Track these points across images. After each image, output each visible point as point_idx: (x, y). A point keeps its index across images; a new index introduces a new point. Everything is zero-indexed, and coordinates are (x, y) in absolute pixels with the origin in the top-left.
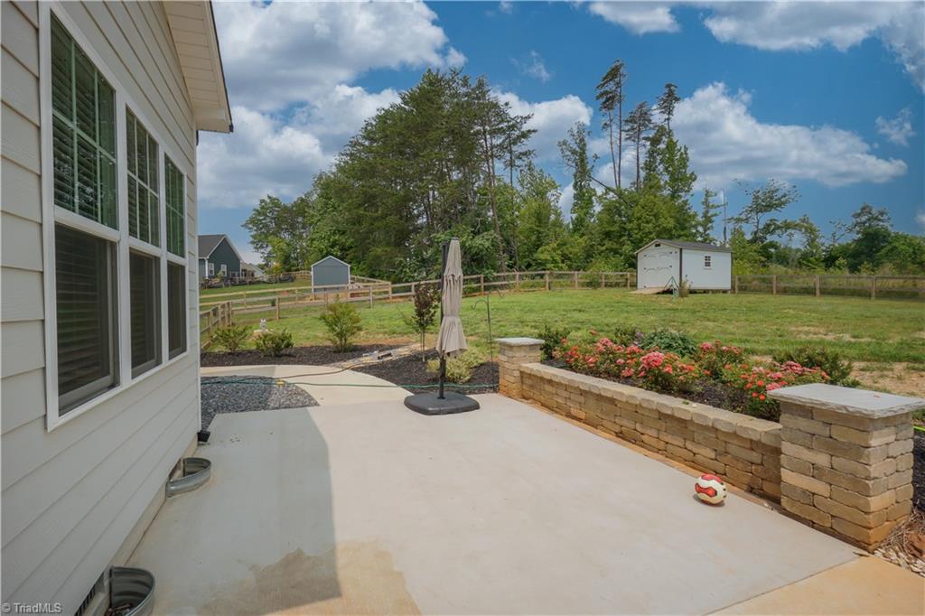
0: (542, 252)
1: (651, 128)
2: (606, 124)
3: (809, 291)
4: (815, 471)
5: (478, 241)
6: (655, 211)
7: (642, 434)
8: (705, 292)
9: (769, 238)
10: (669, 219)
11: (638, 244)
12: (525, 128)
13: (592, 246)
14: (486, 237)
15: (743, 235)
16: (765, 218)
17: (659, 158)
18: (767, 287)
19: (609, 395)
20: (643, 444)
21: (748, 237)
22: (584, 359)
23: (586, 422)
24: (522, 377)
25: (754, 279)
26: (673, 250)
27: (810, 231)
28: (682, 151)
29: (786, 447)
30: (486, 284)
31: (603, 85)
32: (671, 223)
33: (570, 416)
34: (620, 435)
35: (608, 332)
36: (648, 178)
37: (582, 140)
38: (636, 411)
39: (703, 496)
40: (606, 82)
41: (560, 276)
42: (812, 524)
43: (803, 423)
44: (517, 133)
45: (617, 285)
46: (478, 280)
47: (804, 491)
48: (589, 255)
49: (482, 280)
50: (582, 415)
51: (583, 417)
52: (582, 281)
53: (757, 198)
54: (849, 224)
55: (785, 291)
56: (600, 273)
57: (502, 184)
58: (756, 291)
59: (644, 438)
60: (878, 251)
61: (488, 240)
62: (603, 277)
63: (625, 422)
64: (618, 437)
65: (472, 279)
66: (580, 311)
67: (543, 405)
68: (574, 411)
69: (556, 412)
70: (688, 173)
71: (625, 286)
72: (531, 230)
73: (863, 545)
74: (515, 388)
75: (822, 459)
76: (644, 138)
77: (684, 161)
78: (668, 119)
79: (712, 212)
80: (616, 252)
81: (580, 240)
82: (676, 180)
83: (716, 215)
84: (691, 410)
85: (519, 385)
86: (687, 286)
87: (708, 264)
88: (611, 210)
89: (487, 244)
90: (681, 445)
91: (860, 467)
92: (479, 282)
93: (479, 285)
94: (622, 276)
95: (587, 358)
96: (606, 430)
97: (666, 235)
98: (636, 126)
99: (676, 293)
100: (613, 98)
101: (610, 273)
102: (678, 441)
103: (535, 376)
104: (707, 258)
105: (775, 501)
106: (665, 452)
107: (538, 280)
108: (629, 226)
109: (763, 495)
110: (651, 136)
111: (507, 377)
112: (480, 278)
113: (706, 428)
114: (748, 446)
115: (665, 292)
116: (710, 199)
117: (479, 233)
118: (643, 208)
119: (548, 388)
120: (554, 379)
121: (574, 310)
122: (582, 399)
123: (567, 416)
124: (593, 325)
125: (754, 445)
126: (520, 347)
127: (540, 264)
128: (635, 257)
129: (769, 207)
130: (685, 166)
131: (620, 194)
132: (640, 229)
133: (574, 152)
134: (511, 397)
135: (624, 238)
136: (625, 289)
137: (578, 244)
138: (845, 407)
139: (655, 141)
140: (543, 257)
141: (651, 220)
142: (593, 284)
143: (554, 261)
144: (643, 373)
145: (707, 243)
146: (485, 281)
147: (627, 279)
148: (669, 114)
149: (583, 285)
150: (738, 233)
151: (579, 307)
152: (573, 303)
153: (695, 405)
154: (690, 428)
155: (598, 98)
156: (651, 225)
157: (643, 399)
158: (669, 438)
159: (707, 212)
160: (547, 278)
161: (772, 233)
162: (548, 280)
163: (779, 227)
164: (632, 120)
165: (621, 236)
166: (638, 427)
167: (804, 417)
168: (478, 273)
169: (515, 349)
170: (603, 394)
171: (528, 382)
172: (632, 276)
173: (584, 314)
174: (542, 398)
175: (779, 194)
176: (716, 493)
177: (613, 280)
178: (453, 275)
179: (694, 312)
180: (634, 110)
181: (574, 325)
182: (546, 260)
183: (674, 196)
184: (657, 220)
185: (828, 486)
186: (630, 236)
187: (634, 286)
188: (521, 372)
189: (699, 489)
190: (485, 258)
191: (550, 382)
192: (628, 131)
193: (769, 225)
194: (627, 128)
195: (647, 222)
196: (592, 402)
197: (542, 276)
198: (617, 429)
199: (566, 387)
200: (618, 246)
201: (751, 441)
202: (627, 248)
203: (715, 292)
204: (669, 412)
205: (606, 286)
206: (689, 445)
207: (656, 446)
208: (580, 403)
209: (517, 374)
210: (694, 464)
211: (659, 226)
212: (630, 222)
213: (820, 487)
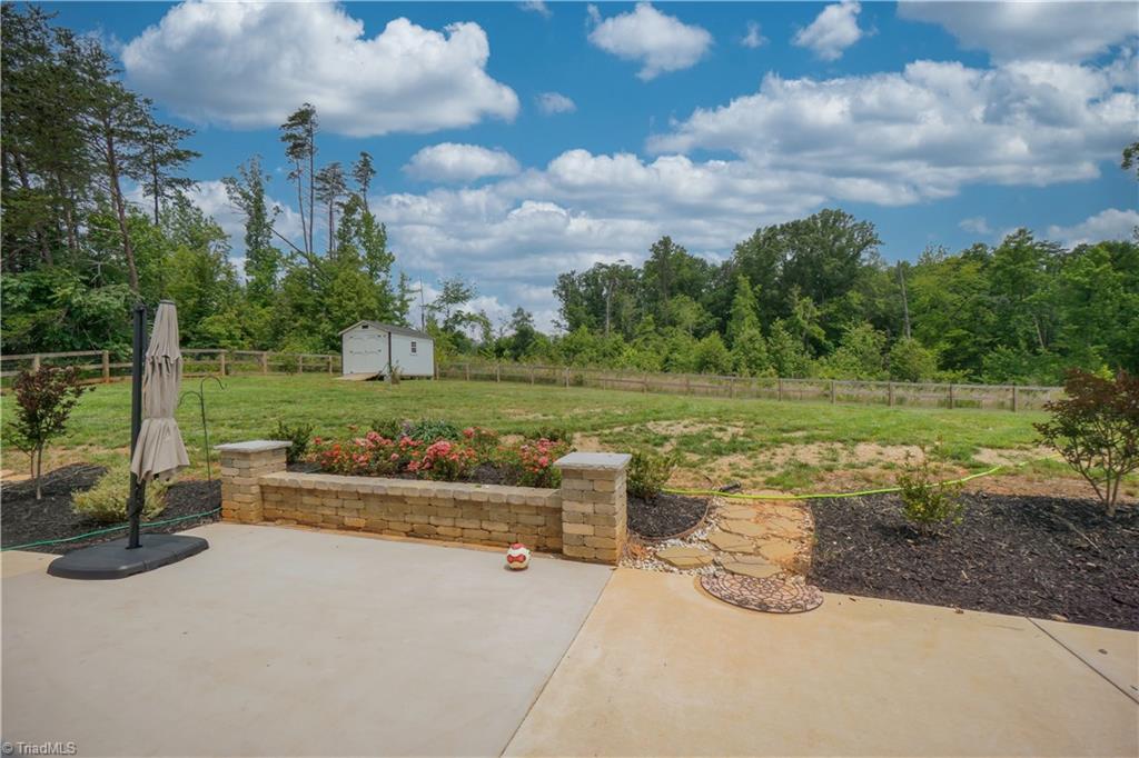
0: (212, 323)
1: (345, 194)
2: (292, 174)
3: (492, 378)
4: (585, 519)
5: (98, 298)
6: (357, 288)
7: (437, 526)
8: (412, 378)
9: (458, 328)
10: (372, 299)
11: (340, 324)
12: (181, 146)
13: (282, 321)
14: (113, 293)
15: (436, 322)
16: (454, 308)
17: (354, 229)
18: (460, 374)
19: (398, 493)
20: (437, 537)
21: (441, 325)
22: (350, 459)
23: (368, 529)
24: (262, 493)
25: (451, 366)
26: (382, 333)
27: (487, 325)
28: (380, 227)
29: (567, 506)
30: (114, 365)
31: (291, 126)
32: (374, 304)
33: (343, 527)
34: (412, 534)
35: (341, 426)
36: (343, 249)
37: (257, 184)
38: (429, 504)
39: (516, 565)
40: (293, 125)
41: (240, 357)
42: (583, 560)
43: (576, 484)
44: (167, 149)
45: (317, 369)
46: (99, 359)
47: (578, 536)
48: (278, 333)
49: (106, 358)
50: (362, 523)
51: (362, 526)
52: (272, 363)
53: (447, 288)
54: (510, 322)
55: (475, 378)
56: (297, 355)
57: (141, 216)
58: (454, 377)
59: (438, 530)
60: (528, 345)
61: (118, 297)
62: (300, 359)
63: (417, 519)
64: (408, 536)
65: (87, 358)
66: (290, 402)
67: (299, 523)
68: (348, 521)
69: (322, 527)
70: (387, 252)
71: (327, 371)
72: (189, 291)
73: (611, 563)
74: (254, 509)
75: (588, 508)
76: (337, 203)
77: (382, 239)
78: (364, 190)
79: (407, 297)
80: (311, 331)
81: (263, 311)
82: (375, 257)
83: (411, 300)
84: (487, 491)
85: (258, 504)
86: (399, 372)
87: (414, 350)
88: (299, 278)
89: (117, 304)
90: (477, 526)
91: (610, 507)
92: (100, 362)
93: (100, 366)
94: (323, 358)
95: (355, 456)
96: (393, 532)
97: (368, 315)
98: (328, 186)
99: (387, 380)
100: (303, 145)
101: (308, 355)
102: (474, 524)
103: (287, 488)
104: (414, 344)
105: (558, 552)
106: (463, 539)
107: (206, 361)
108: (327, 301)
109: (548, 550)
110: (345, 202)
111: (238, 497)
112: (101, 356)
113: (501, 505)
114: (535, 512)
115: (373, 379)
116: (406, 283)
117: (98, 284)
118: (344, 282)
119: (307, 500)
120: (319, 487)
121: (282, 401)
122: (360, 505)
123: (339, 528)
124: (319, 419)
125: (539, 510)
126: (259, 453)
127: (208, 339)
128: (340, 339)
129: (457, 299)
130: (383, 245)
131: (313, 261)
132: (340, 307)
133: (246, 196)
134: (245, 523)
135: (321, 315)
136: (326, 374)
137: (262, 317)
138: (602, 466)
139: (349, 210)
140: (213, 329)
141: (353, 298)
142: (287, 368)
143: (231, 337)
144: (427, 465)
145: (404, 328)
146: (111, 361)
147: (329, 363)
148: (365, 184)
149: (273, 369)
150: (431, 320)
151: (286, 397)
152: (275, 393)
153: (487, 486)
154: (486, 508)
155: (283, 139)
156: (353, 303)
157: (439, 491)
158: (465, 524)
159: (403, 296)
160: (223, 359)
161: (459, 323)
162: (223, 362)
163: (463, 319)
164: (323, 178)
165: (318, 312)
166: (433, 520)
167: (576, 478)
168: (98, 349)
169: (252, 457)
170: (390, 493)
171: (273, 497)
172: (334, 359)
173: (299, 407)
174: (299, 515)
175: (463, 289)
176: (525, 558)
177: (312, 364)
178: (166, 357)
179: (419, 400)
180: (327, 167)
181: (294, 420)
182: (219, 334)
183: (372, 274)
184: (360, 298)
185: (592, 528)
186: (328, 312)
187: (338, 371)
188: (261, 486)
189: (511, 559)
190: (111, 324)
191: (312, 492)
192: (319, 189)
193: (456, 316)
194: (318, 186)
195: (350, 300)
196: (374, 505)
197: (213, 356)
198: (408, 528)
199: (337, 495)
200: (314, 324)
201: (537, 507)
202: (326, 326)
203: (420, 378)
204: (466, 498)
205: (304, 370)
206: (485, 525)
207: (453, 534)
208: (358, 510)
209: (256, 489)
210: (490, 541)
211: (362, 305)
212: (329, 296)
213: (587, 530)
